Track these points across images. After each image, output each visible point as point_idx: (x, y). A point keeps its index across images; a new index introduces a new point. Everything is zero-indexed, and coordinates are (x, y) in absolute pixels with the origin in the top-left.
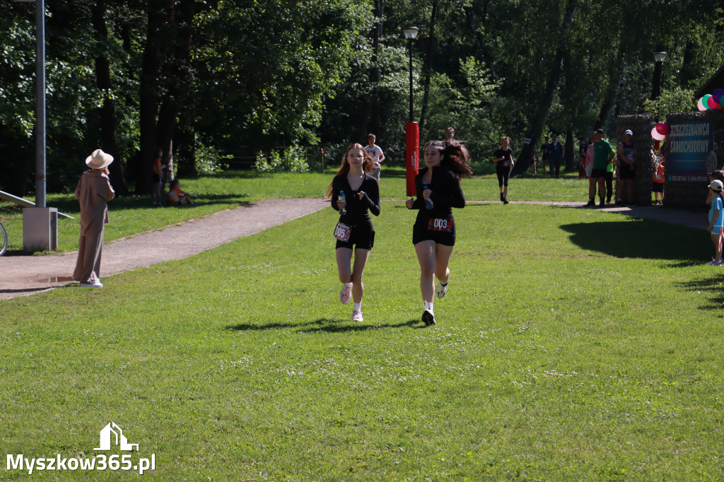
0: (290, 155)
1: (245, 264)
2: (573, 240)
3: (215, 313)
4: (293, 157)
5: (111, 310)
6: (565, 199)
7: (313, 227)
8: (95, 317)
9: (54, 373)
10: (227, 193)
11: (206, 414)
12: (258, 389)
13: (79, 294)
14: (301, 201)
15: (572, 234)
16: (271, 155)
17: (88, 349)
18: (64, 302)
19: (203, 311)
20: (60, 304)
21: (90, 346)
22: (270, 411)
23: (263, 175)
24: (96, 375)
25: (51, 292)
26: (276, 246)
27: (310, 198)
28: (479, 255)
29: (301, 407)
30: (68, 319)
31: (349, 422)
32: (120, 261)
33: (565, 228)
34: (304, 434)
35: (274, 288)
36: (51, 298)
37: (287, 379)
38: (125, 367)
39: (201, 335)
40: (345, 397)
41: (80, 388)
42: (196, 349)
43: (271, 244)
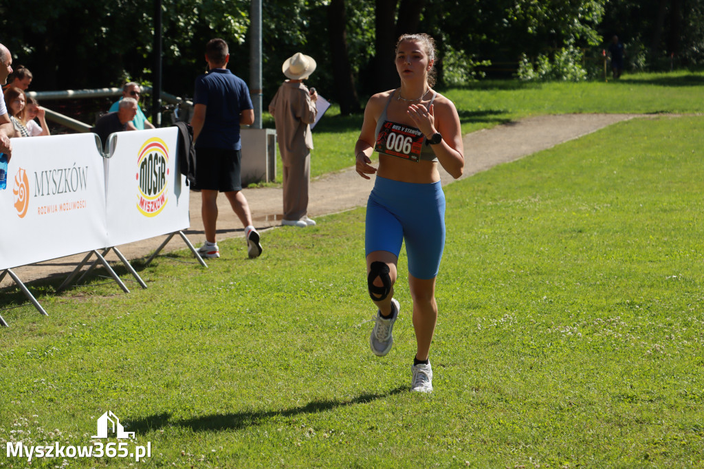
0: (563, 59)
1: (506, 197)
3: (468, 260)
4: (567, 61)
5: (342, 256)
7: (592, 151)
8: (322, 264)
9: (276, 332)
10: (482, 108)
11: (461, 384)
12: (525, 354)
13: (302, 235)
16: (538, 60)
17: (316, 303)
18: (285, 246)
19: (455, 256)
20: (280, 248)
21: (317, 299)
22: (541, 382)
23: (528, 85)
24: (325, 335)
25: (269, 233)
26: (545, 175)
27: (588, 113)
29: (580, 377)
30: (291, 266)
31: (643, 397)
32: (351, 195)
34: (585, 411)
35: (543, 228)
36: (269, 241)
37: (562, 342)
38: (360, 325)
39: (453, 287)
40: (637, 365)
41: (306, 351)
42: (446, 304)
43: (540, 172)
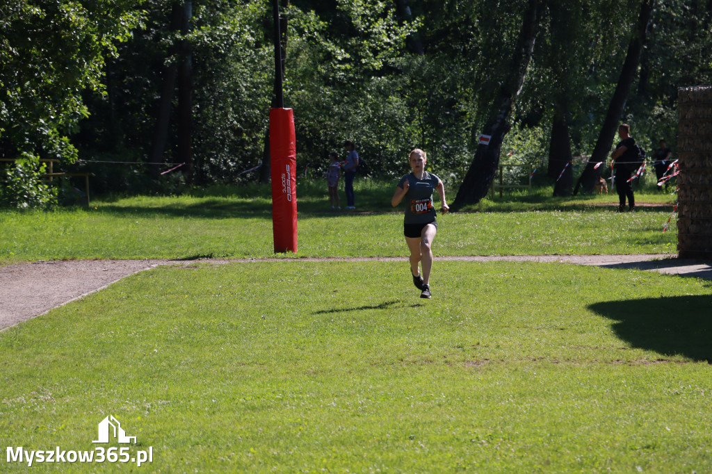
2: (620, 332)
6: (577, 251)
7: (110, 318)
14: (70, 267)
15: (615, 322)
26: (46, 357)
27: (86, 260)
28: (446, 362)
33: (600, 309)
